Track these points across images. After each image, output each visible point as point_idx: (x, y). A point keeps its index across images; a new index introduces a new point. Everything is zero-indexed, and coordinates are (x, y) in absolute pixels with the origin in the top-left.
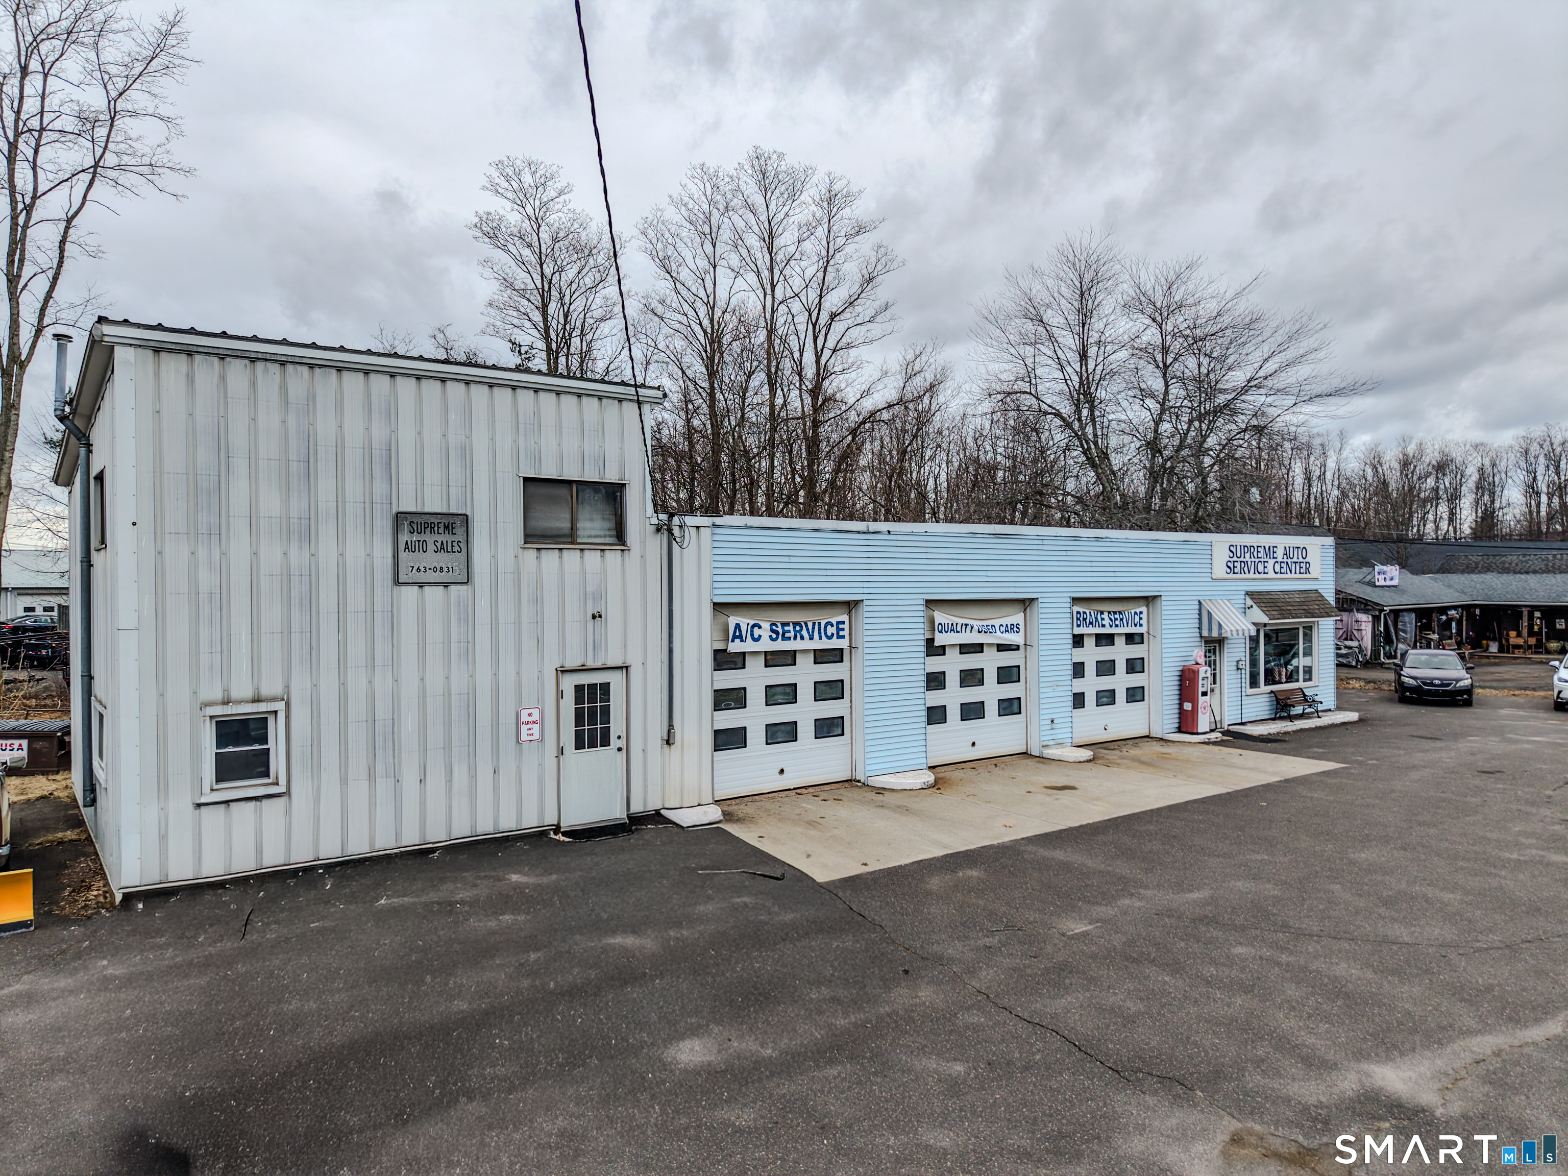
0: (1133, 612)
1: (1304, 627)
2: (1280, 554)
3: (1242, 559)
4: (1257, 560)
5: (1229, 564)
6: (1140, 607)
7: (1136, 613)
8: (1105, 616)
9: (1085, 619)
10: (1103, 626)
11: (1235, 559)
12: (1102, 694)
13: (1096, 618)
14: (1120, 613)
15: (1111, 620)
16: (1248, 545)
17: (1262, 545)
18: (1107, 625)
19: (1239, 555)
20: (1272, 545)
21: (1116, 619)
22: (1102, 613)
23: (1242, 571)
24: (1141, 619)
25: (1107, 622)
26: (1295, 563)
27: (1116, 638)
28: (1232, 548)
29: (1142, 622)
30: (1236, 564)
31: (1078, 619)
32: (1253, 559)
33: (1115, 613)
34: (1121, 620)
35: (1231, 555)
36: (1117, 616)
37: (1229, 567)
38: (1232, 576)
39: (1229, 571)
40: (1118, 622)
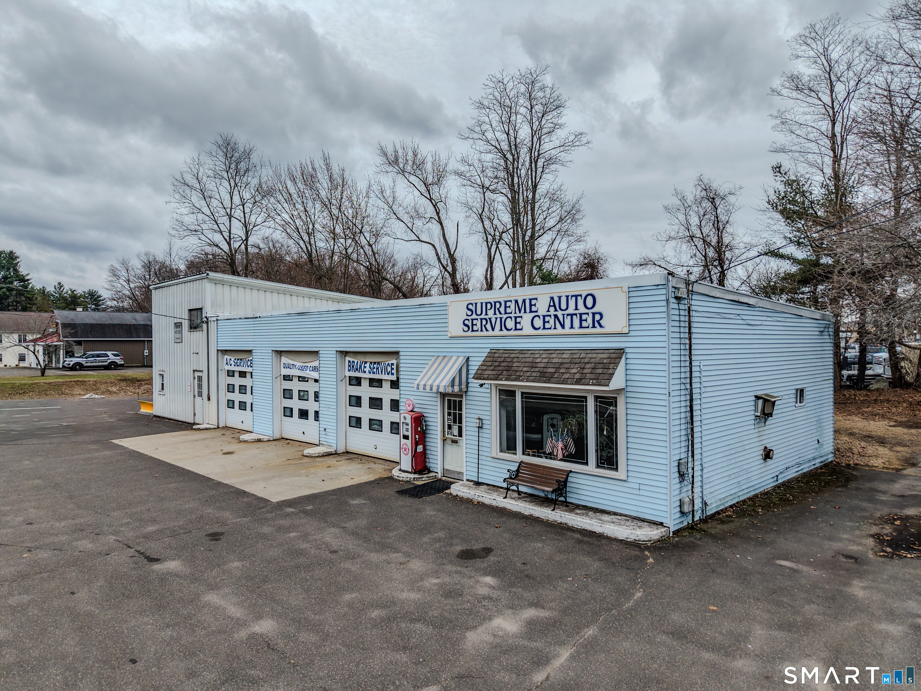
0: (387, 363)
1: (596, 398)
2: (542, 307)
3: (483, 316)
4: (505, 316)
5: (466, 322)
6: (393, 359)
7: (388, 364)
8: (367, 365)
9: (353, 366)
10: (365, 372)
11: (474, 316)
12: (373, 422)
13: (361, 366)
14: (378, 363)
15: (370, 368)
16: (492, 301)
17: (513, 299)
18: (367, 372)
19: (479, 312)
20: (527, 298)
21: (374, 368)
22: (366, 363)
23: (483, 328)
24: (392, 369)
25: (367, 369)
26: (572, 315)
27: (384, 383)
28: (470, 307)
29: (393, 371)
30: (475, 322)
31: (349, 366)
32: (498, 315)
33: (375, 363)
34: (378, 368)
35: (469, 313)
36: (375, 366)
37: (467, 326)
38: (470, 333)
39: (466, 329)
40: (375, 370)
